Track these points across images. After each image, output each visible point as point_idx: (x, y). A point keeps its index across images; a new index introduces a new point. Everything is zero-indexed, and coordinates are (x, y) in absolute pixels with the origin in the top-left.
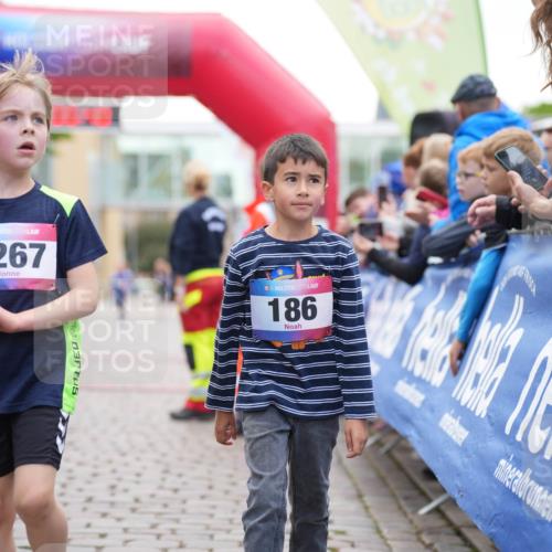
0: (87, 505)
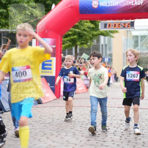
0: (129, 143)
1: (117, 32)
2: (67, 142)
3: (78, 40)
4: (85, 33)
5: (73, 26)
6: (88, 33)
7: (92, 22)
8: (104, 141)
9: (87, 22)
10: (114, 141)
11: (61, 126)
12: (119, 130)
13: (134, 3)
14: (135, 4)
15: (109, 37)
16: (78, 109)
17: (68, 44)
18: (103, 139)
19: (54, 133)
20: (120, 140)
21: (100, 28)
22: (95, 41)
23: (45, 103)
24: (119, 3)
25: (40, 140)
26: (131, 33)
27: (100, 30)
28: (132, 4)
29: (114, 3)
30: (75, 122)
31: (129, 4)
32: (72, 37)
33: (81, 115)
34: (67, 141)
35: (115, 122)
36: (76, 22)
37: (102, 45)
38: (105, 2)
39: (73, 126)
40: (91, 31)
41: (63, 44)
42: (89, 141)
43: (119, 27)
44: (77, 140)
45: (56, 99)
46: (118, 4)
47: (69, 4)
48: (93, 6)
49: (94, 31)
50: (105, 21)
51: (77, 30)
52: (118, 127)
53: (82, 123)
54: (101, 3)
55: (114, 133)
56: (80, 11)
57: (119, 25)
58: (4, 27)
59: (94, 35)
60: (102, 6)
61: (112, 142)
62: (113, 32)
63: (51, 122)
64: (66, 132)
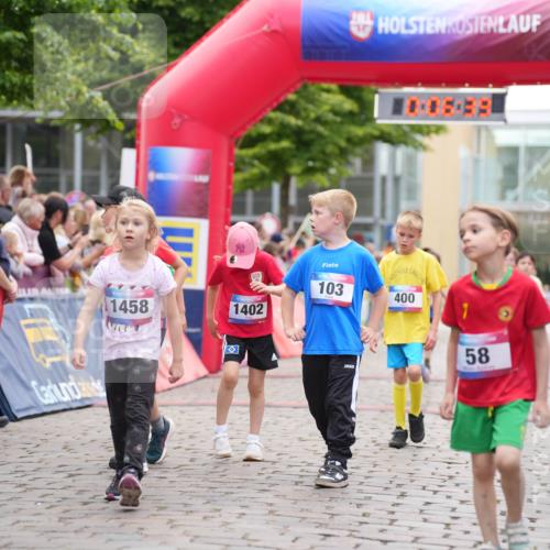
1: (439, 129)
2: (245, 542)
3: (294, 156)
4: (320, 129)
5: (275, 104)
6: (331, 130)
7: (346, 91)
8: (385, 542)
9: (328, 91)
10: (420, 541)
11: (223, 479)
12: (439, 498)
13: (506, 24)
14: (509, 30)
15: (410, 150)
16: (288, 417)
17: (255, 171)
18: (382, 531)
19: (198, 503)
20: (446, 536)
21: (376, 114)
22: (357, 162)
23: (164, 391)
24: (450, 24)
25: (142, 529)
26: (491, 137)
27: (379, 122)
28: (497, 27)
29: (433, 22)
30: (277, 465)
31: (486, 29)
32: (273, 146)
33: (301, 439)
34: (243, 538)
35: (426, 470)
36: (288, 91)
37: (384, 179)
38: (400, 17)
39: (269, 481)
40: (342, 123)
41: (237, 170)
42: (328, 539)
43: (448, 111)
44: (282, 534)
45: (205, 377)
46: (447, 28)
47: (264, 21)
48: (354, 30)
49: (354, 123)
50: (397, 87)
51: (292, 121)
52: (436, 488)
53: (302, 471)
54: (384, 21)
55: (421, 511)
56: (304, 47)
57: (448, 107)
58: (15, 102)
59: (356, 140)
60: (387, 31)
61: (415, 545)
62: (425, 129)
63: (186, 462)
64: (242, 503)
